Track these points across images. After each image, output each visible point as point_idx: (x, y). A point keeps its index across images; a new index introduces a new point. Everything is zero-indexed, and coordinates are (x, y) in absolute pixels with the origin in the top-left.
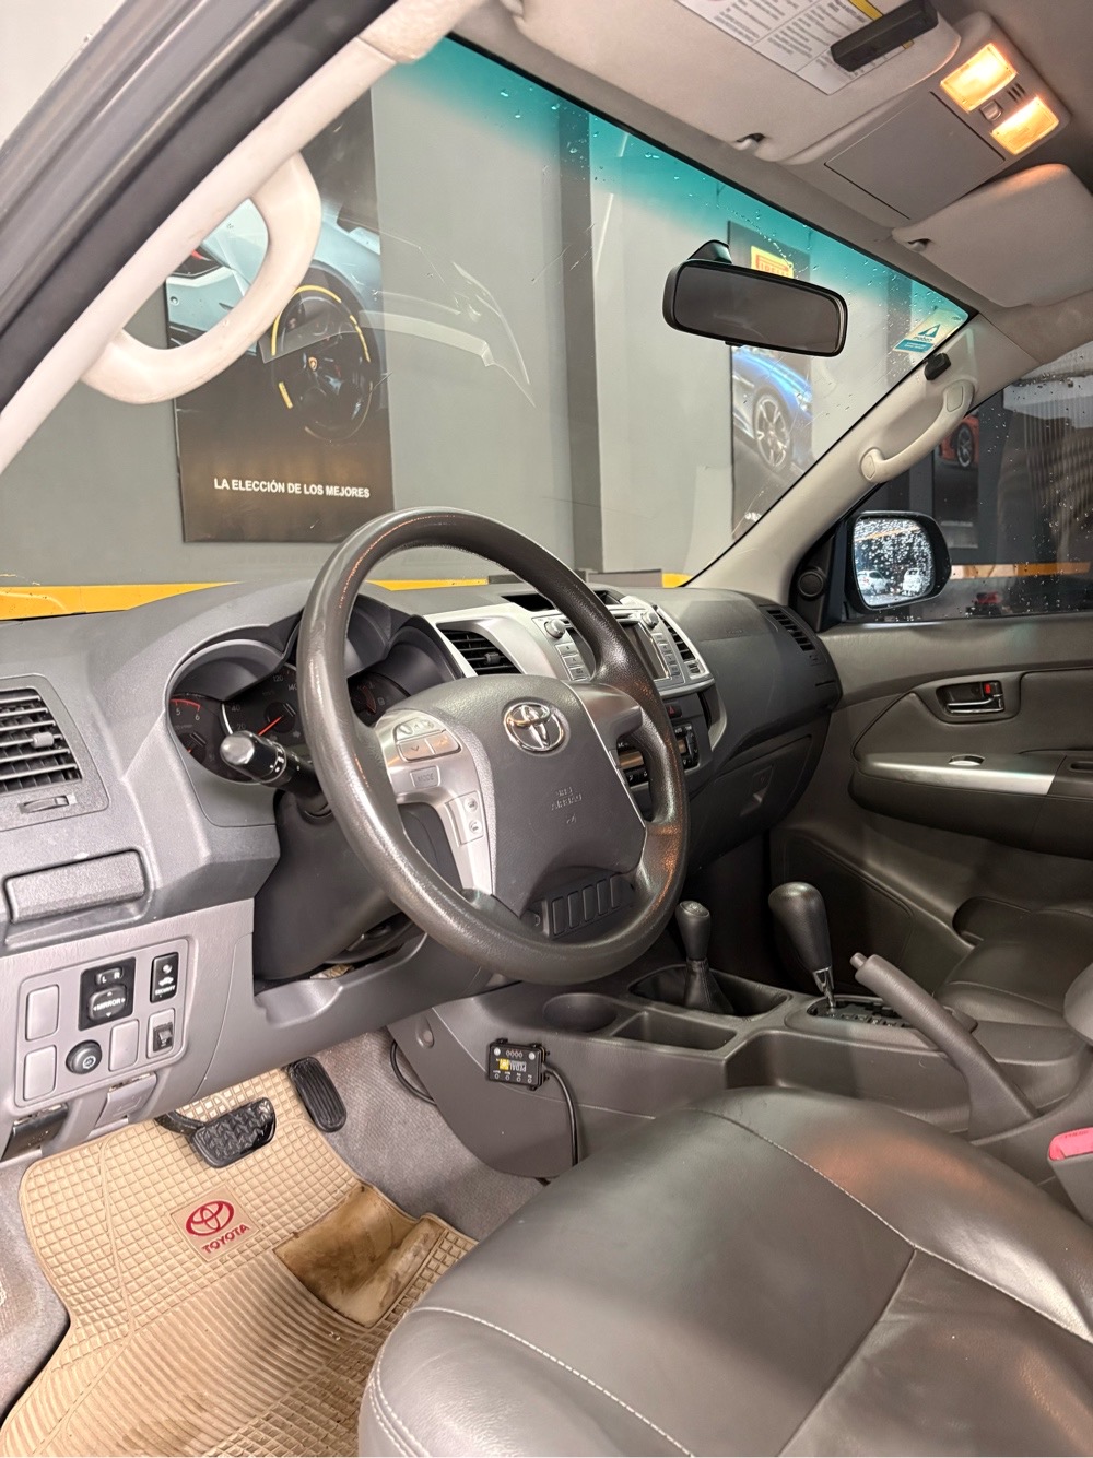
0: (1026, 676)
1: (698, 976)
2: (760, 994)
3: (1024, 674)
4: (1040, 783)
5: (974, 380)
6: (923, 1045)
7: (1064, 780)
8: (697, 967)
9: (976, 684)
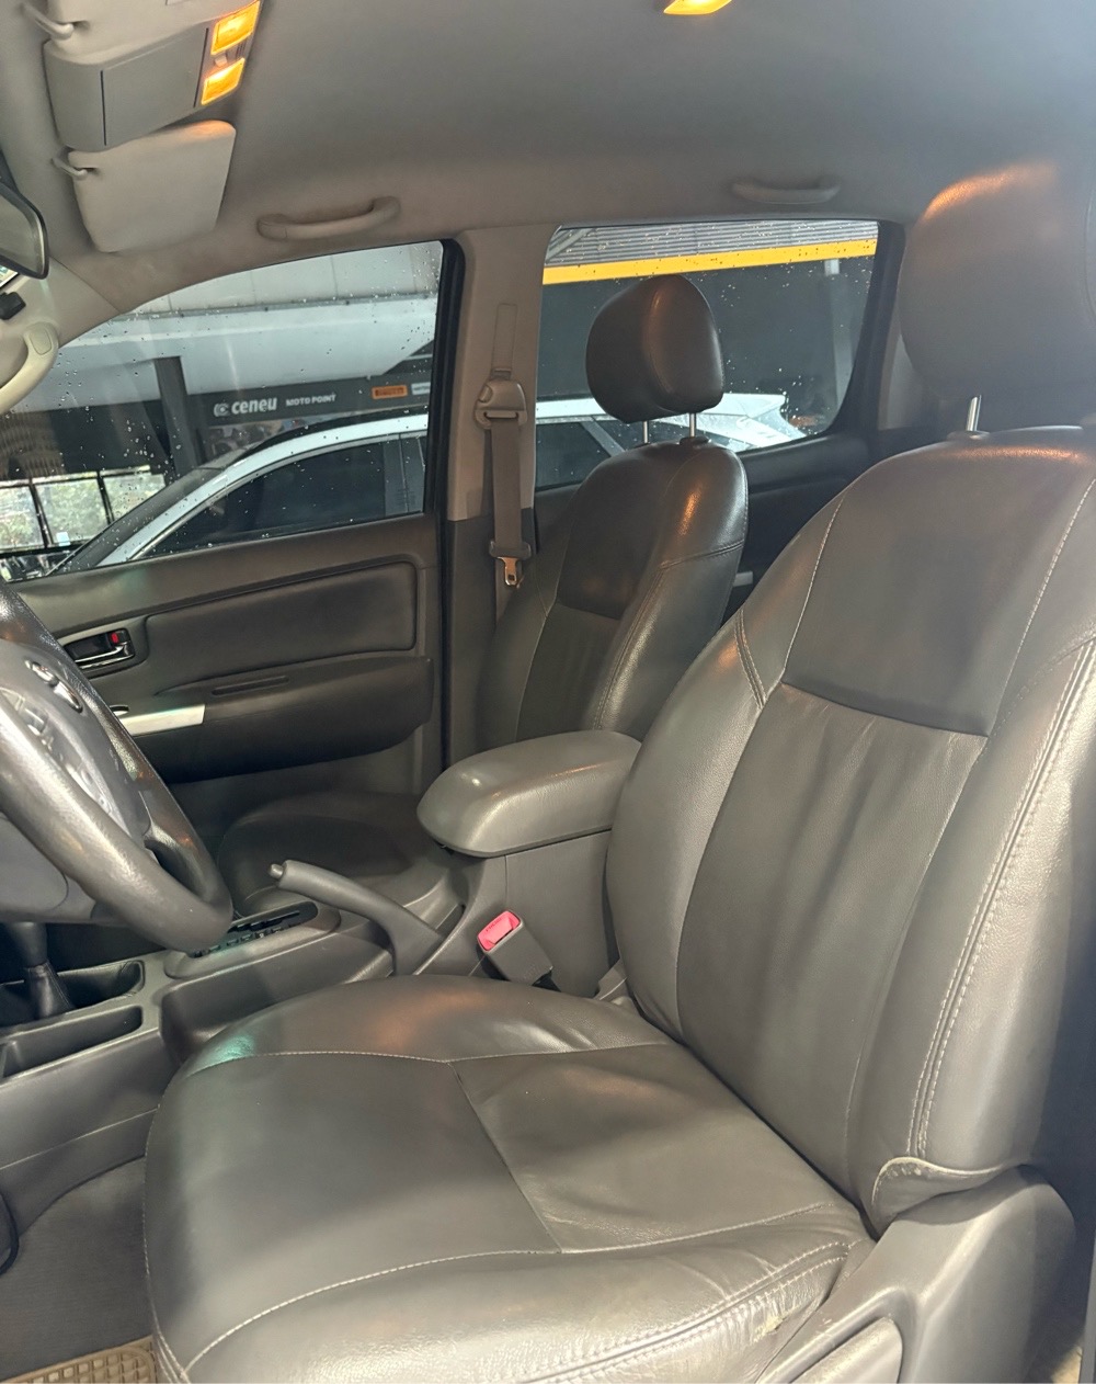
0: (150, 619)
1: (47, 981)
2: (102, 976)
3: (147, 618)
4: (193, 715)
5: (54, 322)
6: (319, 932)
7: (212, 708)
8: (41, 972)
9: (101, 636)
